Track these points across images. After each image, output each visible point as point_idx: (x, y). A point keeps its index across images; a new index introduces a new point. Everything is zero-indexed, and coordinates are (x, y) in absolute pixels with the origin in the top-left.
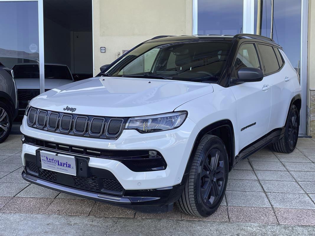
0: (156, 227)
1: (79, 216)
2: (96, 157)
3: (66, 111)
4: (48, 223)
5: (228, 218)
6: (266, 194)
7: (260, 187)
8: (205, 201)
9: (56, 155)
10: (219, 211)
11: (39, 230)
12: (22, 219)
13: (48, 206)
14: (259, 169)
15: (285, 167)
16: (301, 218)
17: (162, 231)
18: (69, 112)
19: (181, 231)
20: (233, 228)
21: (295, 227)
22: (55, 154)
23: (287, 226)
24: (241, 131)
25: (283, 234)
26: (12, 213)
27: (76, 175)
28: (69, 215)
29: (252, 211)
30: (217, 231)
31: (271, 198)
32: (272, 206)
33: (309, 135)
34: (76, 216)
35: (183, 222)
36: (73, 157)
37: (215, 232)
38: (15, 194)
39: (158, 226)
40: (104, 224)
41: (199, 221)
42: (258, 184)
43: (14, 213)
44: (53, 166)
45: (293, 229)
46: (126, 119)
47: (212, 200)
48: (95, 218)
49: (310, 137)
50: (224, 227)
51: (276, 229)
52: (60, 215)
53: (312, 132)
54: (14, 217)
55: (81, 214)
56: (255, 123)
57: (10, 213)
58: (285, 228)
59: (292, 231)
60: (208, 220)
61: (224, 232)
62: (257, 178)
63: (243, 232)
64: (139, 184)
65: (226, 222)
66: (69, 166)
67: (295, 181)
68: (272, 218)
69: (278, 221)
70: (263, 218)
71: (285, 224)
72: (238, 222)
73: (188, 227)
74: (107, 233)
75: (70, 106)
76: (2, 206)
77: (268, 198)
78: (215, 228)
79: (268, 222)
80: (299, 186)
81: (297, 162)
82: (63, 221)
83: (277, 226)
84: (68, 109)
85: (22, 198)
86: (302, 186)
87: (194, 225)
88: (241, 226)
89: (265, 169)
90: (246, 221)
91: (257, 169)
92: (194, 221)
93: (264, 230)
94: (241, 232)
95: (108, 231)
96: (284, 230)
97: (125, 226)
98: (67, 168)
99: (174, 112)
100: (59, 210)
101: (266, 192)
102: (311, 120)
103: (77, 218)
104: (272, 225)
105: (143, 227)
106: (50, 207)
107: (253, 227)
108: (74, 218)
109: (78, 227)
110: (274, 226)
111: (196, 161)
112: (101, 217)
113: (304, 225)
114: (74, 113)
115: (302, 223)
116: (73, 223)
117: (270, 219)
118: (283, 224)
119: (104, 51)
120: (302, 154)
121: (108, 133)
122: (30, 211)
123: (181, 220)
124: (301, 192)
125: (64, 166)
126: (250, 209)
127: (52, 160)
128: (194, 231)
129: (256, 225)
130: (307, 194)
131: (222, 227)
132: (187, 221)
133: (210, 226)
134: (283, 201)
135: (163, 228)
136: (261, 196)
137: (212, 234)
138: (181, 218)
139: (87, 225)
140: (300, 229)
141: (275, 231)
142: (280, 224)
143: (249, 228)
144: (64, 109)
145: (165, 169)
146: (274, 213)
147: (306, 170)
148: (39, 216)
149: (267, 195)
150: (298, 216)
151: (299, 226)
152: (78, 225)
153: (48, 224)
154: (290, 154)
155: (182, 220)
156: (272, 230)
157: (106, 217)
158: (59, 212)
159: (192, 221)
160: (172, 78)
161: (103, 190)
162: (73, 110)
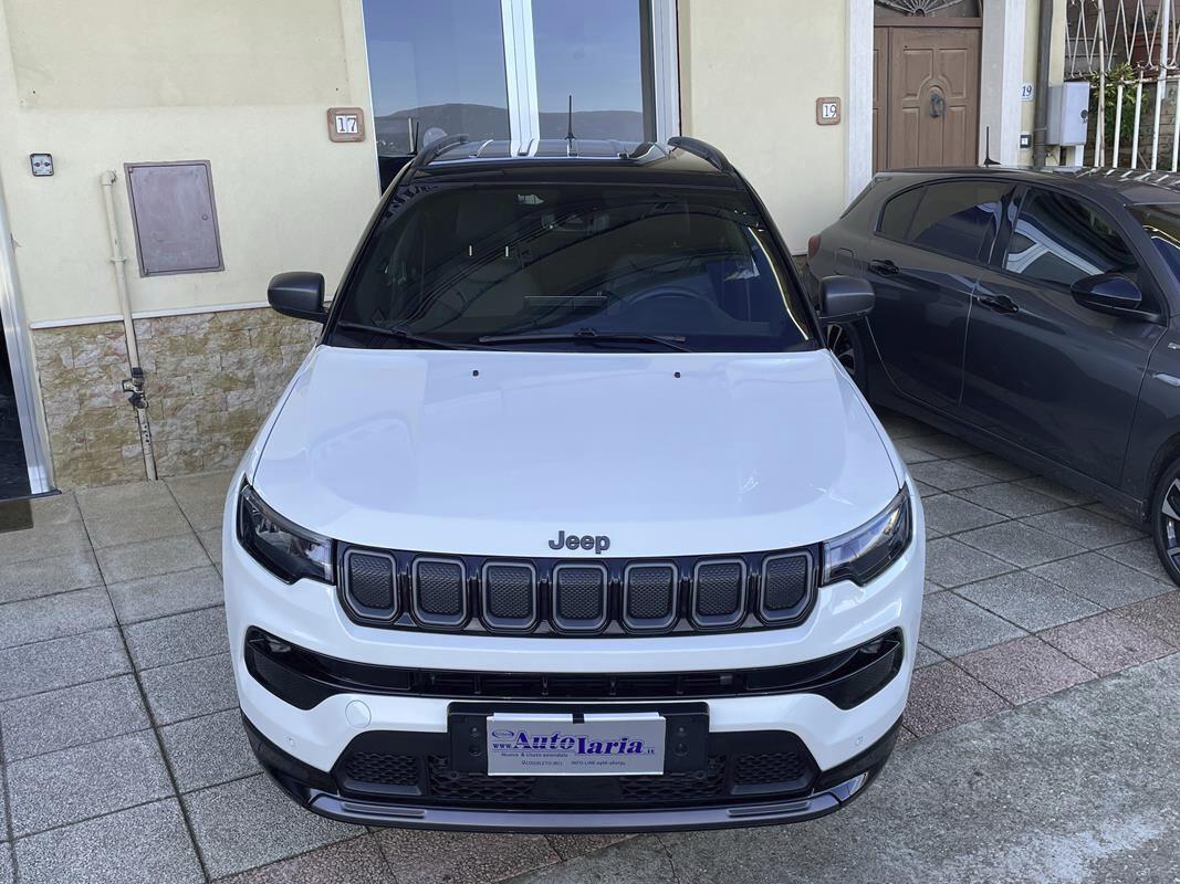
1: (535, 873)
2: (736, 697)
3: (565, 553)
9: (575, 722)
16: (1033, 673)
20: (946, 756)
21: (1047, 702)
22: (569, 718)
23: (1032, 706)
25: (1052, 735)
27: (662, 773)
32: (937, 652)
34: (527, 876)
36: (655, 716)
37: (927, 786)
38: (193, 867)
40: (641, 873)
44: (554, 760)
45: (1050, 711)
50: (928, 761)
51: (1024, 722)
55: (532, 861)
58: (1035, 713)
59: (1054, 718)
61: (944, 777)
63: (977, 761)
64: (858, 741)
65: (913, 741)
66: (636, 749)
68: (984, 695)
69: (1001, 697)
71: (1024, 702)
72: (935, 731)
75: (575, 531)
79: (989, 708)
83: (1017, 713)
84: (566, 541)
88: (955, 743)
90: (947, 721)
93: (1007, 736)
94: (973, 760)
96: (1040, 721)
97: (706, 857)
98: (625, 757)
99: (900, 491)
104: (1006, 715)
107: (980, 736)
110: (1011, 715)
112: (605, 850)
113: (1056, 690)
114: (605, 554)
115: (1049, 688)
118: (1020, 702)
121: (766, 608)
125: (608, 752)
127: (549, 740)
129: (976, 726)
130: (951, 591)
131: (920, 762)
137: (927, 794)
140: (1061, 706)
141: (1027, 730)
142: (1015, 704)
143: (973, 742)
144: (552, 546)
146: (968, 674)
151: (1052, 697)
156: (1023, 731)
160: (683, 339)
161: (735, 791)
162: (602, 542)
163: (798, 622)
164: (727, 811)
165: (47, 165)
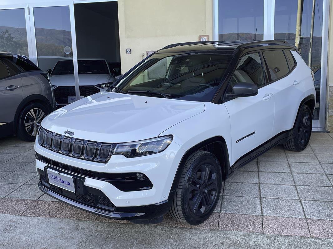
0: (151, 233)
1: (87, 221)
2: (90, 178)
3: (66, 135)
4: (60, 227)
5: (217, 226)
6: (261, 199)
7: (258, 193)
8: (195, 212)
9: (59, 174)
10: (211, 219)
11: (51, 234)
12: (39, 223)
13: (63, 210)
14: (265, 171)
15: (290, 168)
16: (286, 228)
17: (155, 238)
18: (69, 135)
19: (172, 239)
20: (220, 236)
21: (277, 236)
22: (58, 172)
23: (270, 235)
24: (237, 142)
25: (264, 244)
26: (32, 216)
27: (75, 192)
28: (79, 220)
29: (241, 219)
30: (204, 239)
31: (264, 203)
32: (262, 213)
33: (327, 130)
34: (85, 220)
35: (176, 229)
36: (71, 177)
37: (202, 240)
38: (38, 197)
39: (153, 233)
40: (106, 229)
41: (190, 228)
42: (257, 188)
43: (33, 216)
44: (58, 183)
45: (275, 239)
46: (115, 145)
47: (203, 210)
48: (100, 223)
49: (328, 132)
50: (212, 236)
51: (260, 238)
52: (71, 219)
53: (330, 126)
54: (33, 221)
55: (89, 219)
56: (254, 133)
57: (30, 216)
58: (268, 238)
59: (273, 241)
60: (199, 228)
61: (211, 241)
62: (259, 181)
63: (228, 241)
64: (128, 202)
65: (215, 230)
66: (69, 184)
67: (294, 185)
68: (258, 227)
69: (263, 230)
70: (250, 226)
71: (269, 233)
72: (226, 230)
73: (180, 234)
74: (107, 239)
75: (70, 130)
76: (25, 209)
77: (261, 204)
78: (203, 236)
79: (253, 231)
80: (295, 192)
81: (305, 162)
82: (73, 225)
83: (261, 235)
84: (68, 132)
85: (43, 201)
86: (299, 191)
87: (185, 232)
88: (227, 235)
89: (270, 171)
90: (234, 229)
91: (262, 171)
92: (186, 228)
93: (248, 239)
94: (226, 241)
95: (109, 236)
96: (266, 240)
97: (124, 232)
98: (68, 186)
99: (158, 137)
100: (71, 215)
101: (262, 198)
102: (330, 115)
103: (85, 222)
104: (256, 234)
105: (140, 233)
106: (65, 211)
107: (238, 236)
108: (82, 223)
109: (84, 232)
110: (258, 235)
111: (183, 179)
112: (106, 222)
113: (286, 235)
114: (72, 136)
115: (285, 233)
116: (81, 227)
117: (256, 228)
118: (267, 233)
119: (129, 52)
120: (312, 153)
121: (99, 157)
122: (48, 214)
123: (174, 227)
124: (295, 199)
125: (65, 183)
126: (240, 217)
127: (56, 177)
128: (184, 239)
129: (241, 233)
130: (301, 200)
131: (210, 235)
132: (180, 228)
133: (200, 234)
134: (275, 208)
135: (157, 234)
136: (255, 202)
137: (199, 242)
138: (175, 225)
139: (92, 230)
140: (281, 239)
141: (257, 240)
142: (264, 233)
143: (234, 237)
144: (65, 133)
145: (151, 188)
146: (262, 221)
147: (310, 171)
148: (54, 220)
149: (261, 201)
150: (283, 226)
151: (281, 236)
152: (85, 230)
153: (60, 229)
154: (300, 153)
155: (176, 227)
156: (255, 240)
157: (109, 223)
158: (71, 217)
159: (185, 228)
160: (170, 95)
161: (99, 205)
162: (72, 133)
163: (106, 162)
164: (95, 209)
165: (130, 51)
